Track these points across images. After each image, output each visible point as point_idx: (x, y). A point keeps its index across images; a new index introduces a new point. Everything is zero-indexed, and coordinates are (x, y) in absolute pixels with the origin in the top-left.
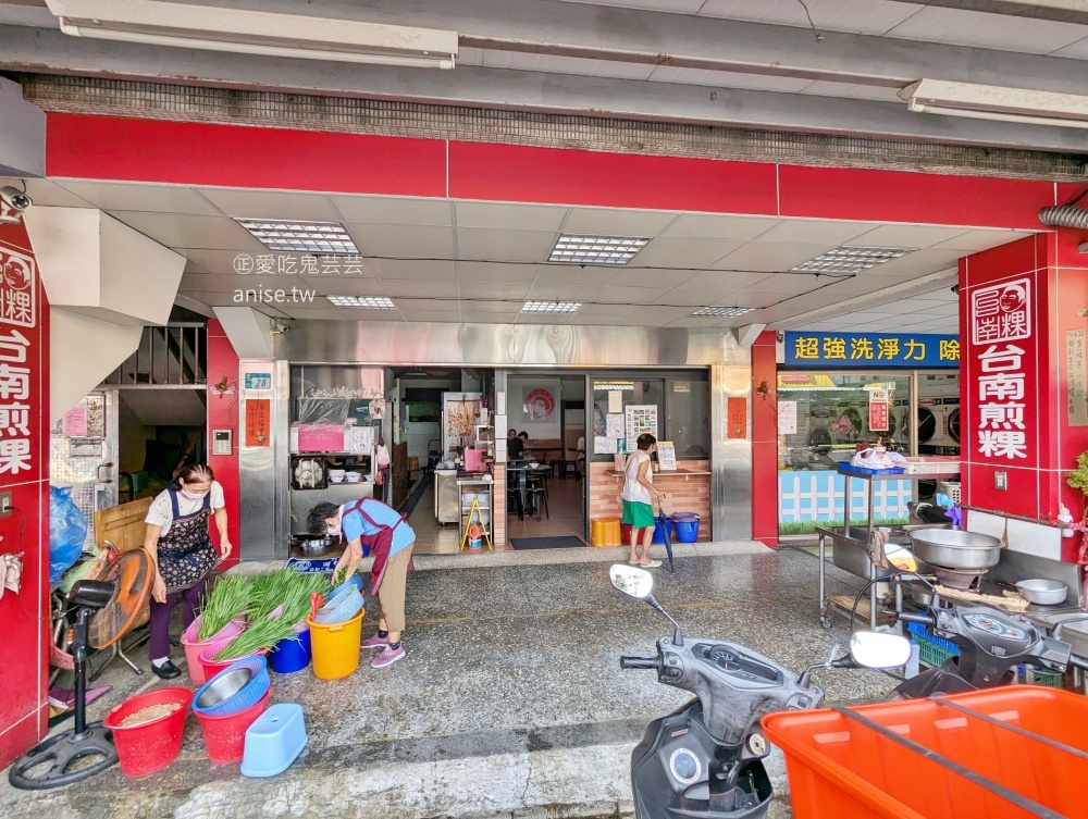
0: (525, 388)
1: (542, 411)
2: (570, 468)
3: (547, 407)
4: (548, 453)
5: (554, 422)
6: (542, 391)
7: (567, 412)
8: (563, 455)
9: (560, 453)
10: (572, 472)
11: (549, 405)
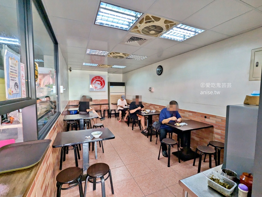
0: (90, 76)
1: (99, 86)
2: (113, 112)
3: (102, 85)
4: (102, 106)
5: (105, 92)
6: (99, 77)
7: (111, 87)
8: (109, 107)
9: (107, 105)
10: (113, 114)
11: (102, 83)
